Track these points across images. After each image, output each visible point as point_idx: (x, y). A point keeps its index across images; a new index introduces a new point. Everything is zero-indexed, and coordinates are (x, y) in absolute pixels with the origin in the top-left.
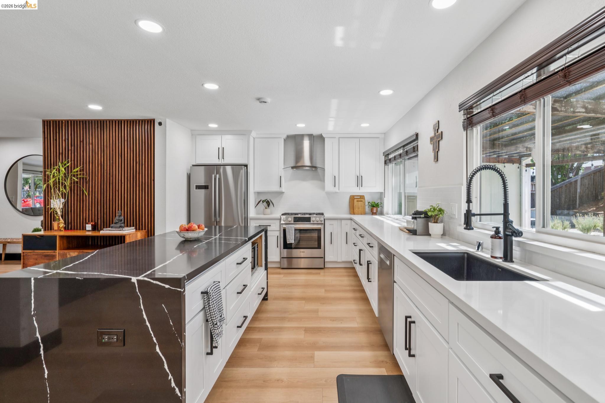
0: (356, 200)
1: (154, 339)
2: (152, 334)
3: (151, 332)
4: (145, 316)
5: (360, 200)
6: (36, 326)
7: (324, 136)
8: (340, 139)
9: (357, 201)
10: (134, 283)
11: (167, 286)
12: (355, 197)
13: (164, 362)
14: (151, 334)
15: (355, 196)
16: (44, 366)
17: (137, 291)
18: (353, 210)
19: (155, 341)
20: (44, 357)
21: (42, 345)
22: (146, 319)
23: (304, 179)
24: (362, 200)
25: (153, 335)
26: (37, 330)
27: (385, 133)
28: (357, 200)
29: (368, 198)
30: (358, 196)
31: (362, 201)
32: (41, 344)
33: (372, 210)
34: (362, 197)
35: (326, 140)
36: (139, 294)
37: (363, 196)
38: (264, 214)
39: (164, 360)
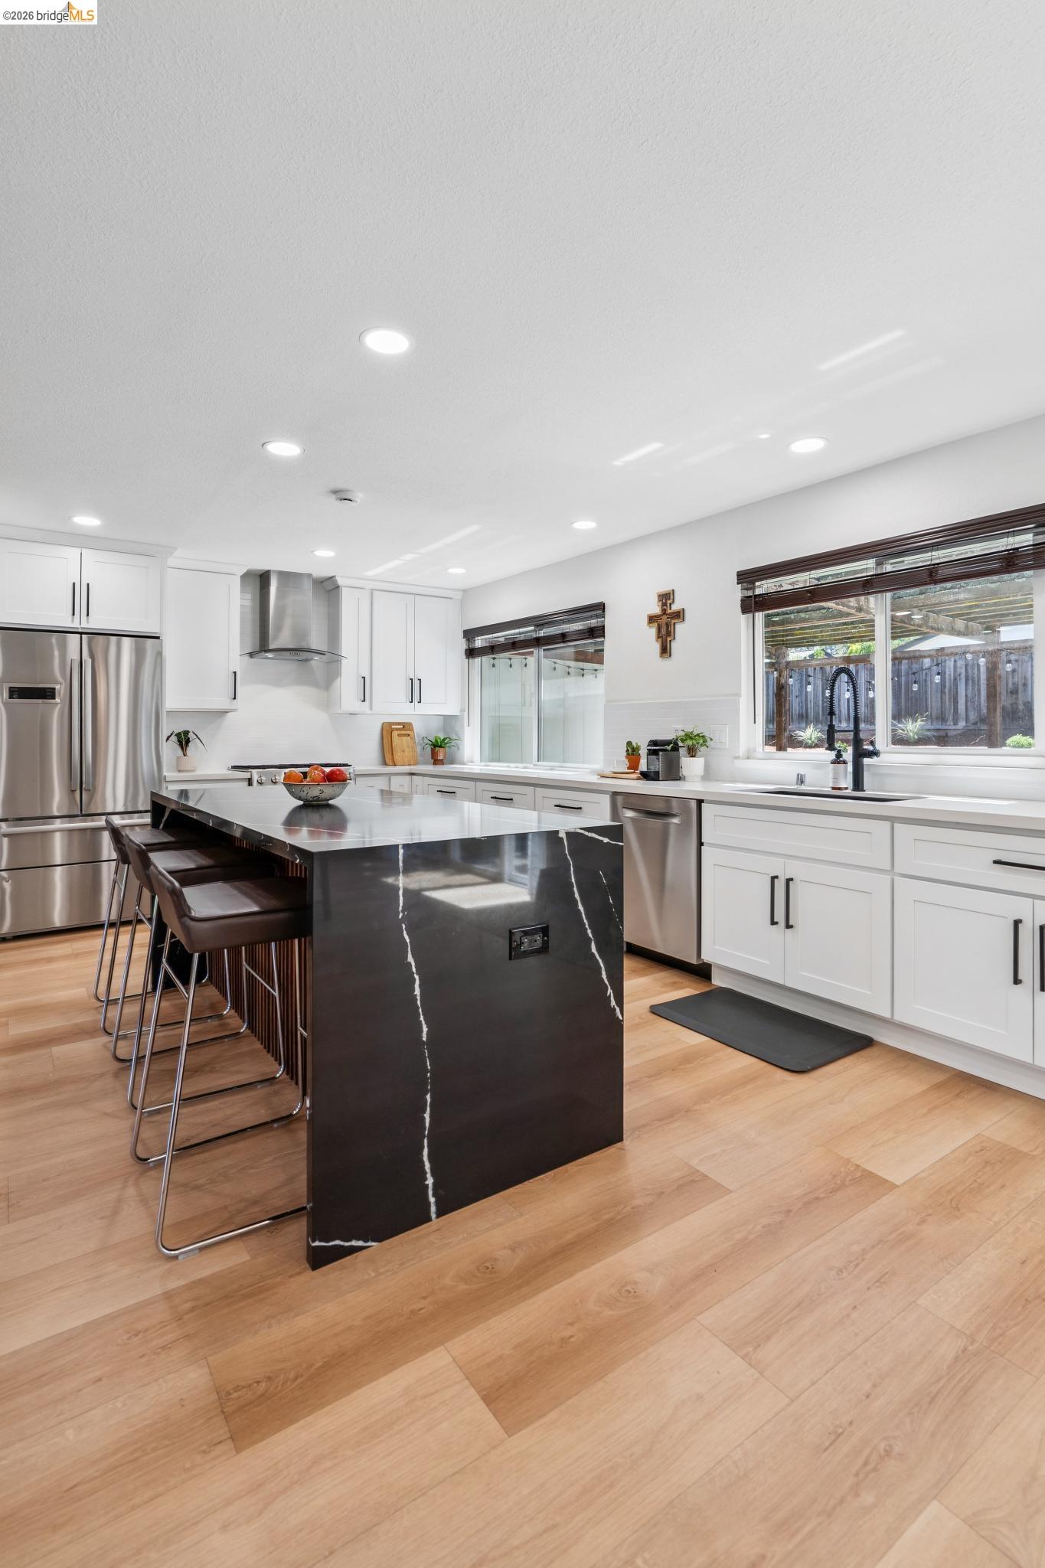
0: (395, 733)
1: (589, 931)
2: (587, 924)
3: (585, 921)
4: (577, 896)
5: (403, 732)
6: (408, 941)
7: (340, 581)
8: (375, 593)
9: (399, 735)
10: (562, 839)
11: (606, 840)
12: (393, 727)
13: (601, 968)
14: (584, 924)
15: (394, 724)
16: (422, 1018)
17: (567, 852)
18: (393, 754)
19: (590, 935)
20: (421, 1001)
21: (417, 977)
22: (578, 899)
23: (278, 683)
24: (408, 732)
25: (587, 926)
26: (409, 948)
27: (464, 591)
28: (400, 732)
29: (419, 729)
30: (399, 724)
31: (409, 735)
32: (415, 975)
33: (434, 754)
34: (406, 727)
35: (345, 594)
36: (568, 857)
37: (410, 724)
38: (179, 771)
39: (602, 965)
